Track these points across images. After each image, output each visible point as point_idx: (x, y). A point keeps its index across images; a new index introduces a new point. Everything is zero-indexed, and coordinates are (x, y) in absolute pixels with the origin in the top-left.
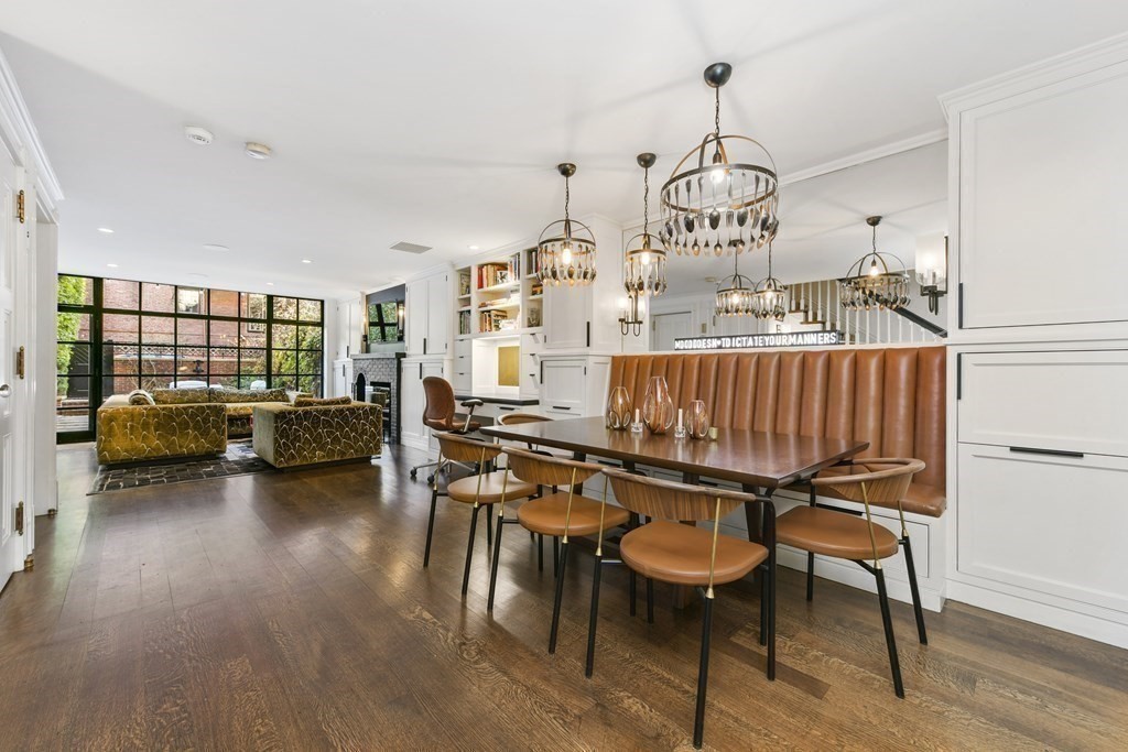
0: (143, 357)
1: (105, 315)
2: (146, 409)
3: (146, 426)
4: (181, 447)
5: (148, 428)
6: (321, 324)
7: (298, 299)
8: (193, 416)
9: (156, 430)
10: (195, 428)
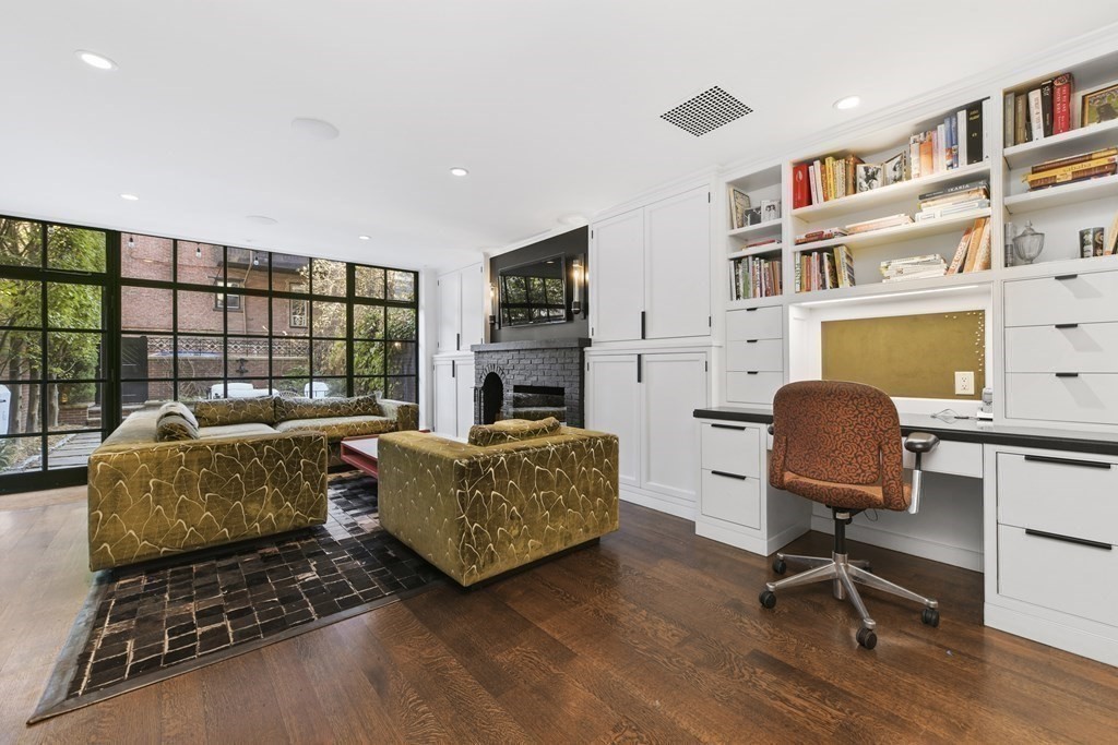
0: (179, 355)
1: (124, 288)
2: (185, 449)
3: (184, 483)
4: (250, 519)
5: (189, 487)
6: (414, 304)
7: (386, 269)
8: (270, 459)
9: (204, 491)
10: (274, 482)
